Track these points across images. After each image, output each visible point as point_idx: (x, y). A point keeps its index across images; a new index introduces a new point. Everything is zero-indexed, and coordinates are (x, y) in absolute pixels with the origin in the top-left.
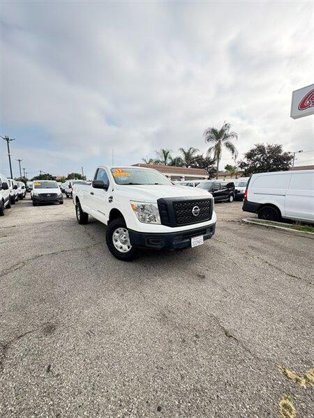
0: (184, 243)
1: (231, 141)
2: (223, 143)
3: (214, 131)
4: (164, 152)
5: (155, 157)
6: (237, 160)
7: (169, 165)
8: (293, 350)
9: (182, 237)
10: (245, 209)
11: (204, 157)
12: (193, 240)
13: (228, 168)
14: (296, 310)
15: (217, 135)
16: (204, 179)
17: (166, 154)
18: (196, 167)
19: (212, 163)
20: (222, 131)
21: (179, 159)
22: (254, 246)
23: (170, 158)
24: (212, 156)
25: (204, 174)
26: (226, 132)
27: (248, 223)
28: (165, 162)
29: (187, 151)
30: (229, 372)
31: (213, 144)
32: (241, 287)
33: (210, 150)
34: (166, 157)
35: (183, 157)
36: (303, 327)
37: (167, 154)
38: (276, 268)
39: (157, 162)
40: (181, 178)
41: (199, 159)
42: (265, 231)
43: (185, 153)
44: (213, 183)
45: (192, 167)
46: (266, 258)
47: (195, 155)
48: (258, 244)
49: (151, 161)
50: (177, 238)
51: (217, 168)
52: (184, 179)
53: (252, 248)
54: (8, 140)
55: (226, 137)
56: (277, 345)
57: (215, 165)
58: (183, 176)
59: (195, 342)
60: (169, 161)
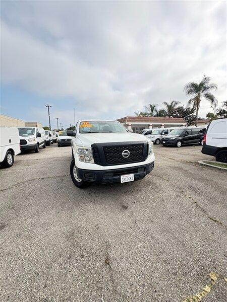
0: (114, 179)
1: (211, 92)
2: (202, 94)
3: (194, 85)
4: (151, 106)
5: (144, 111)
6: (216, 108)
7: (155, 116)
8: (155, 295)
9: (112, 174)
10: (203, 152)
11: (185, 107)
12: (122, 177)
13: (209, 115)
14: (191, 254)
15: (197, 88)
16: (182, 126)
17: (152, 108)
18: (177, 116)
19: (192, 111)
20: (202, 84)
21: (163, 111)
22: (193, 185)
23: (156, 111)
24: (191, 106)
25: (182, 122)
26: (206, 85)
27: (202, 165)
28: (152, 114)
29: (169, 104)
30: (82, 294)
31: (193, 96)
32: (152, 221)
33: (190, 101)
34: (152, 110)
35: (166, 109)
36: (185, 274)
37: (154, 108)
38: (202, 209)
39: (145, 114)
40: (161, 125)
41: (180, 110)
42: (217, 173)
43: (168, 106)
44: (184, 129)
45: (174, 117)
46: (197, 198)
47: (177, 107)
48: (200, 185)
49: (141, 113)
50: (107, 174)
51: (196, 116)
52: (163, 127)
53: (191, 187)
54: (48, 107)
55: (206, 89)
56: (143, 285)
57: (195, 114)
58: (163, 124)
59: (77, 260)
60: (155, 113)
